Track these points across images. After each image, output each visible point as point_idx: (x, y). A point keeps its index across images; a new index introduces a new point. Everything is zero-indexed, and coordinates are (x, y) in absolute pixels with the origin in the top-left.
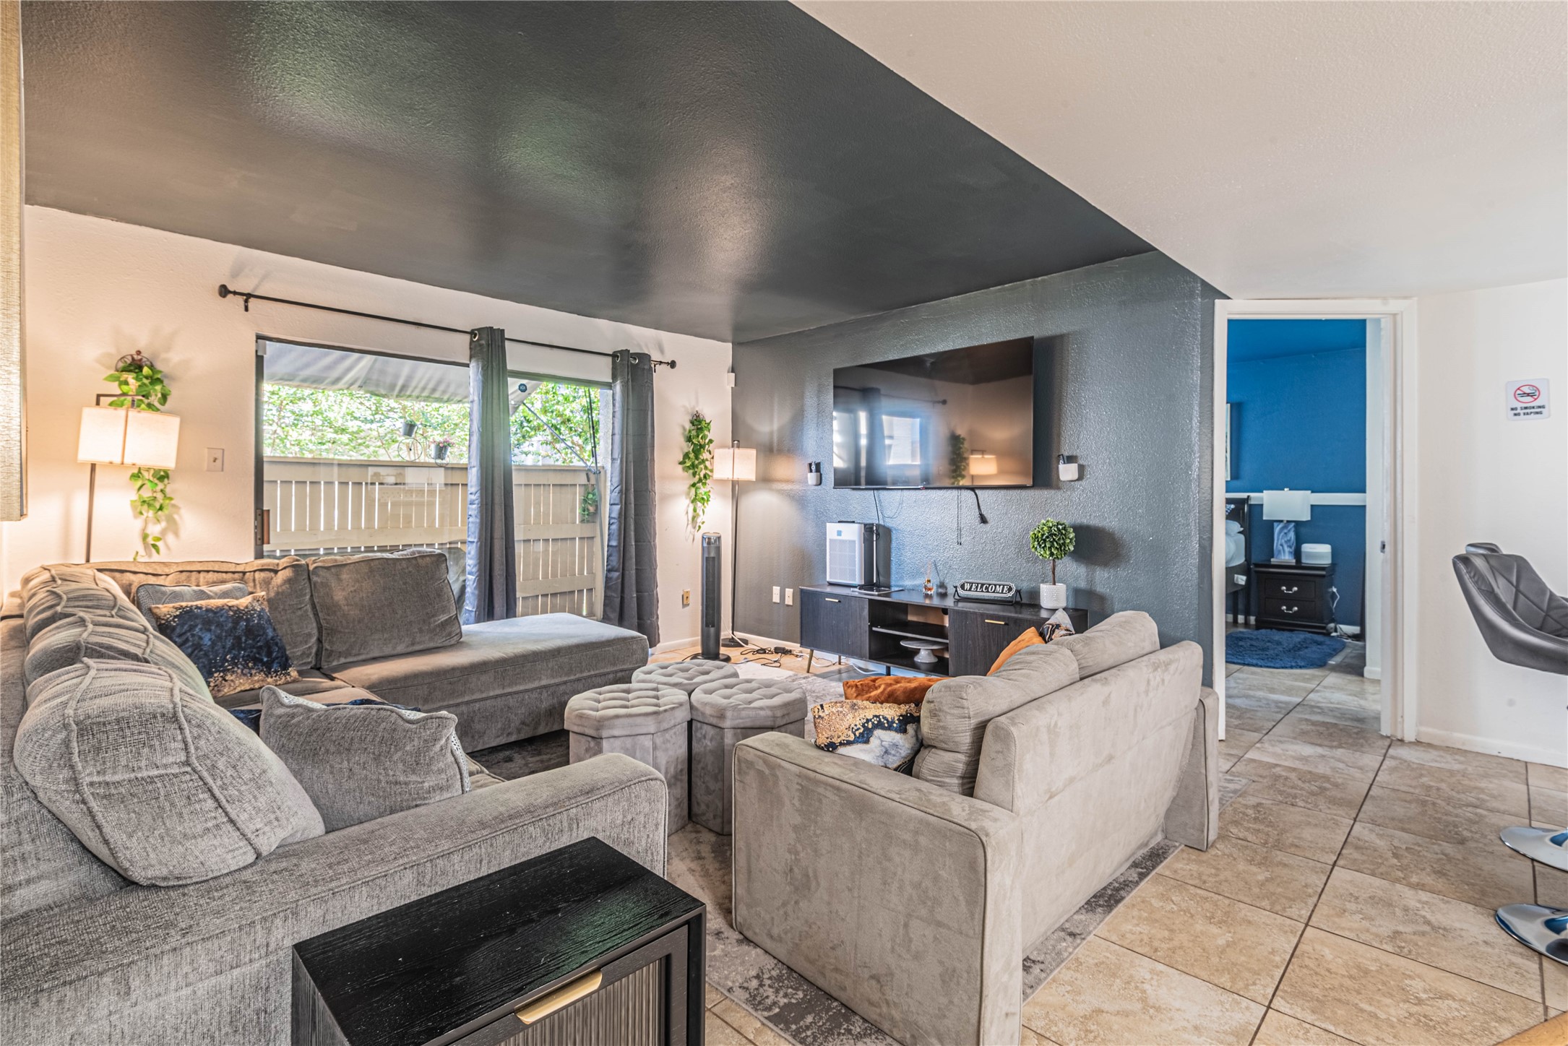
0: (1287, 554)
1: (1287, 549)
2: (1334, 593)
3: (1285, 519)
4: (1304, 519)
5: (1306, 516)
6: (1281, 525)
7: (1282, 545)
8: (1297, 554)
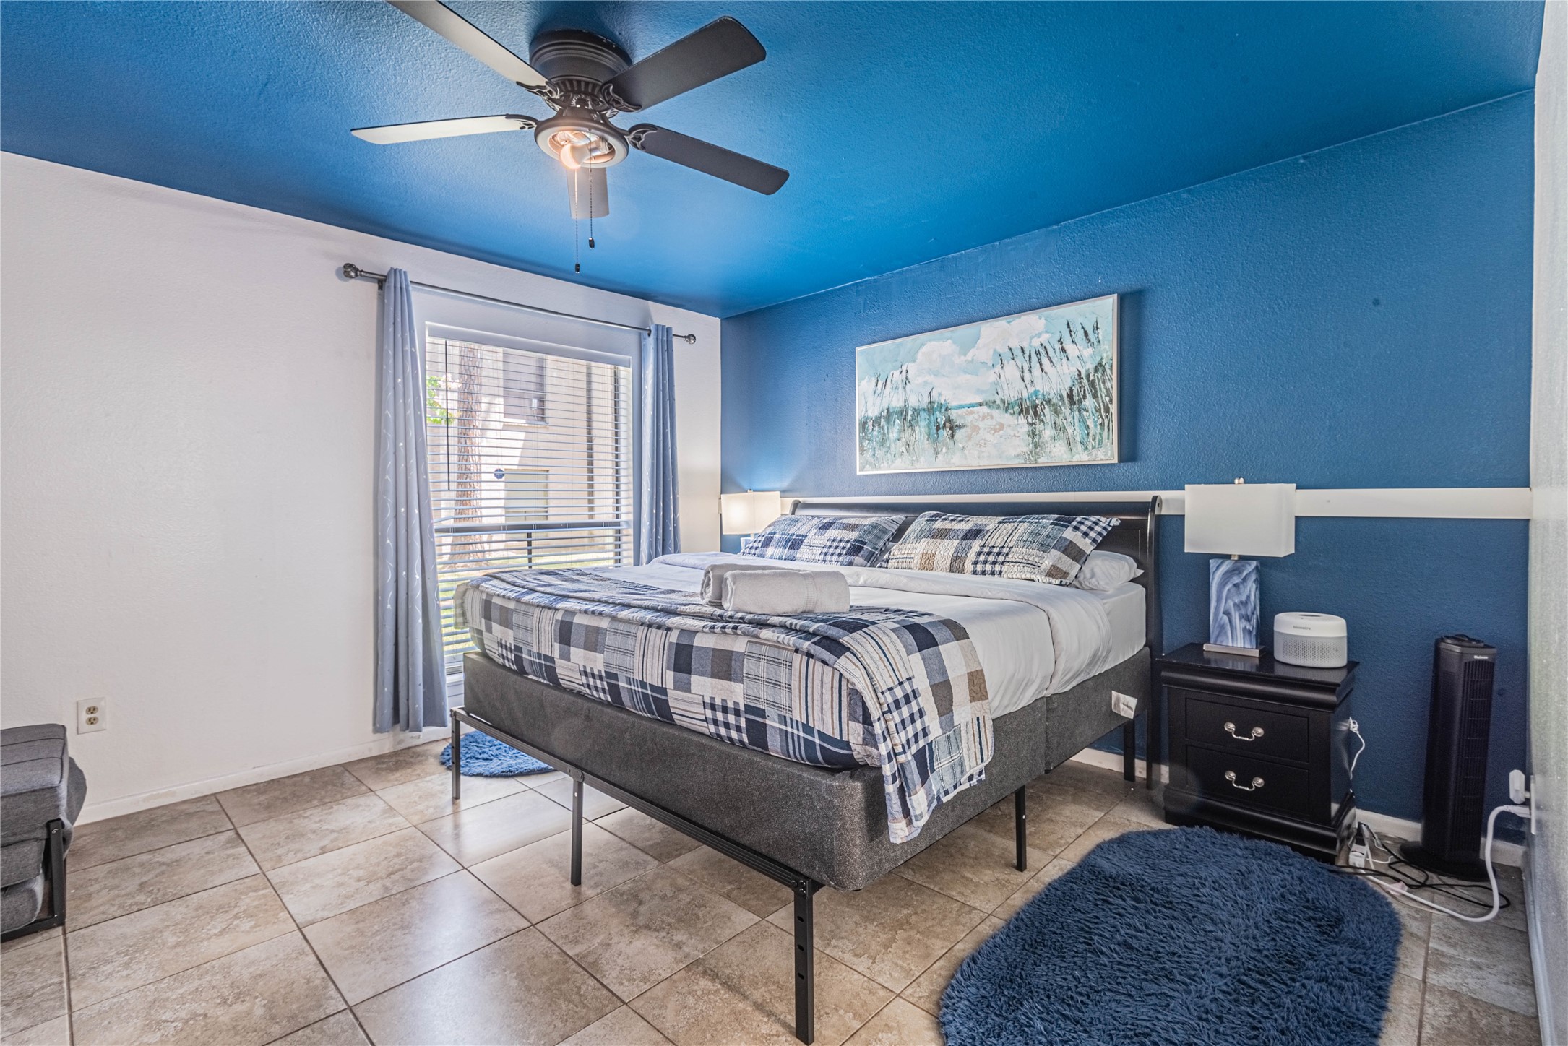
0: (1239, 633)
1: (1239, 624)
2: (1350, 733)
3: (1236, 552)
4: (1281, 554)
5: (1283, 546)
6: (1227, 566)
7: (1227, 613)
8: (1264, 635)
